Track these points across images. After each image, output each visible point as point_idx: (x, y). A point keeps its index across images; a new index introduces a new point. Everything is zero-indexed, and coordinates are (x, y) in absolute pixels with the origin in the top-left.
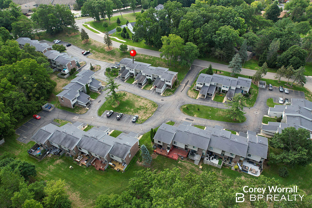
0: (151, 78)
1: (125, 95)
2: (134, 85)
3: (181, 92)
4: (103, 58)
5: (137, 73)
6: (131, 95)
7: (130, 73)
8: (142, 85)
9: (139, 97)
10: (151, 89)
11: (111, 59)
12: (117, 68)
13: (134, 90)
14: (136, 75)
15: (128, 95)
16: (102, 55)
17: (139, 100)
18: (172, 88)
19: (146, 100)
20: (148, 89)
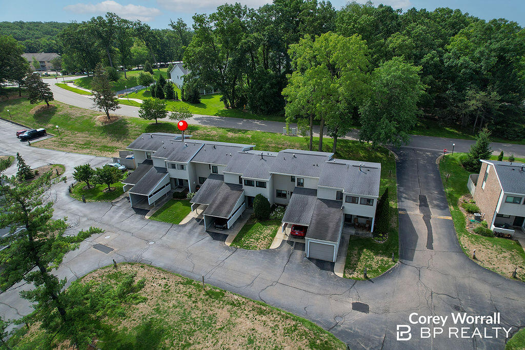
0: (267, 192)
1: (130, 290)
2: (189, 227)
3: (430, 246)
4: (85, 144)
5: (202, 180)
6: (172, 283)
7: (173, 181)
8: (229, 224)
9: (216, 294)
10: (275, 245)
11: (110, 145)
12: (121, 167)
13: (189, 255)
14: (197, 188)
15: (154, 287)
16: (81, 137)
17: (223, 314)
18: (376, 233)
19: (261, 312)
20: (261, 245)
